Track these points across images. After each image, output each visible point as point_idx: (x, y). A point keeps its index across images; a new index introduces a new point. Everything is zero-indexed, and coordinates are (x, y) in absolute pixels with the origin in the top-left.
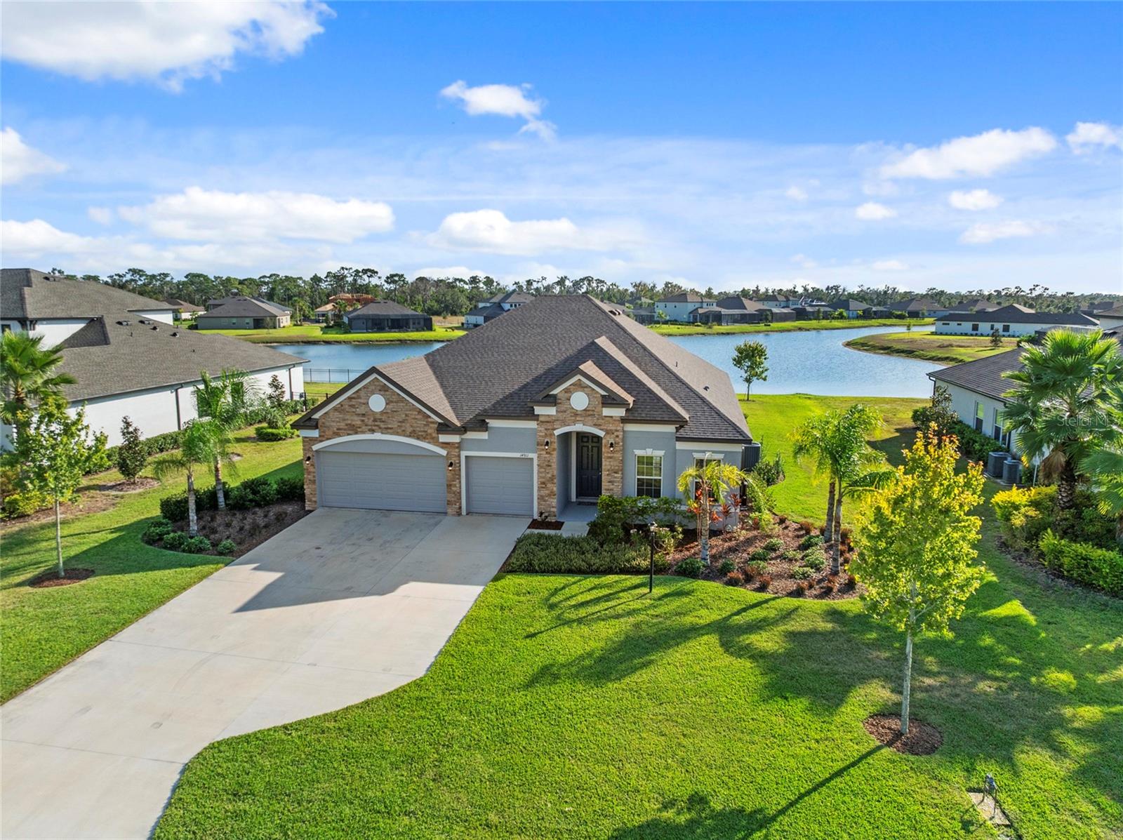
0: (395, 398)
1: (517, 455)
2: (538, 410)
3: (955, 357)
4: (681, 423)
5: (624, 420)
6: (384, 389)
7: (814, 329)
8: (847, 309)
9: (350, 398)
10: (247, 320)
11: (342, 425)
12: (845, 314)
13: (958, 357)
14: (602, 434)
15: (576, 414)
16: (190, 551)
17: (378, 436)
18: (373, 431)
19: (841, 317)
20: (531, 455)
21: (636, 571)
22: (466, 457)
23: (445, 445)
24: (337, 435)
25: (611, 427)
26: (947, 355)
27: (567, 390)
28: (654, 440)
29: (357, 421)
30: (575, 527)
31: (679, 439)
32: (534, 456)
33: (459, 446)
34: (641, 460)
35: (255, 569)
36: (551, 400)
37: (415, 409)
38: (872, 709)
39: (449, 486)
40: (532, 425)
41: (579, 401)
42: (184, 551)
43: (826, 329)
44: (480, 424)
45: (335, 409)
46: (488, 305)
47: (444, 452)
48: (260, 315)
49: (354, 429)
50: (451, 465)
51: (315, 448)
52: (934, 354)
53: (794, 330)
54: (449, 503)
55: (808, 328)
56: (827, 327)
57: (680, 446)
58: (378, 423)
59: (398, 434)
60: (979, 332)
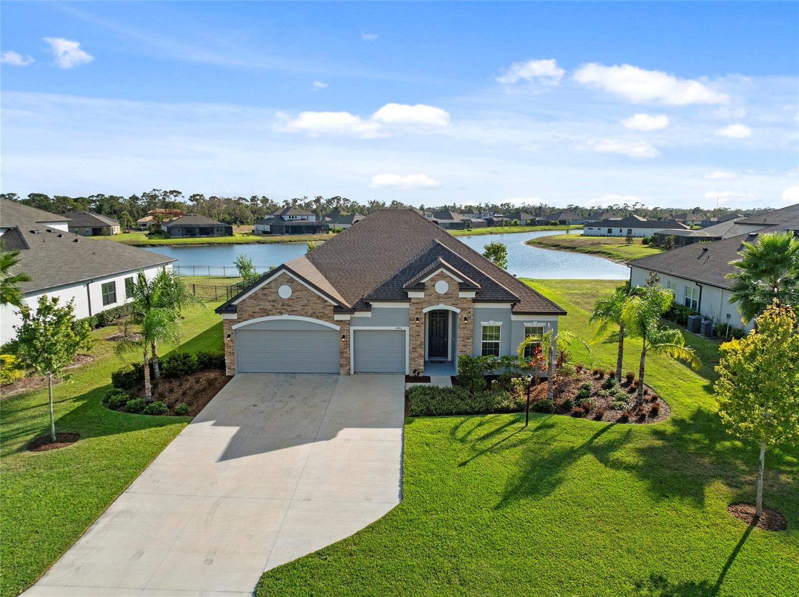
0: (299, 288)
1: (394, 328)
2: (411, 295)
3: (604, 251)
4: (515, 301)
5: (474, 301)
6: (290, 281)
7: (500, 233)
8: (520, 219)
9: (263, 289)
10: (87, 229)
11: (257, 309)
12: (518, 223)
13: (607, 251)
14: (458, 311)
15: (439, 297)
16: (152, 413)
17: (285, 317)
18: (281, 313)
19: (516, 224)
20: (403, 328)
21: (506, 410)
22: (354, 331)
23: (338, 322)
24: (252, 316)
25: (465, 306)
26: (599, 250)
27: (432, 280)
28: (494, 314)
29: (269, 306)
30: (441, 380)
31: (515, 313)
32: (407, 329)
33: (349, 323)
34: (485, 328)
35: (214, 425)
36: (420, 287)
37: (315, 295)
38: (728, 500)
39: (342, 353)
40: (405, 305)
41: (442, 287)
42: (146, 413)
43: (508, 233)
44: (365, 305)
45: (251, 297)
46: (273, 217)
47: (338, 328)
48: (98, 225)
49: (266, 313)
50: (344, 337)
51: (234, 327)
52: (589, 249)
53: (488, 234)
54: (341, 366)
55: (496, 232)
56: (508, 231)
57: (514, 318)
58: (285, 307)
59: (301, 315)
60: (612, 234)
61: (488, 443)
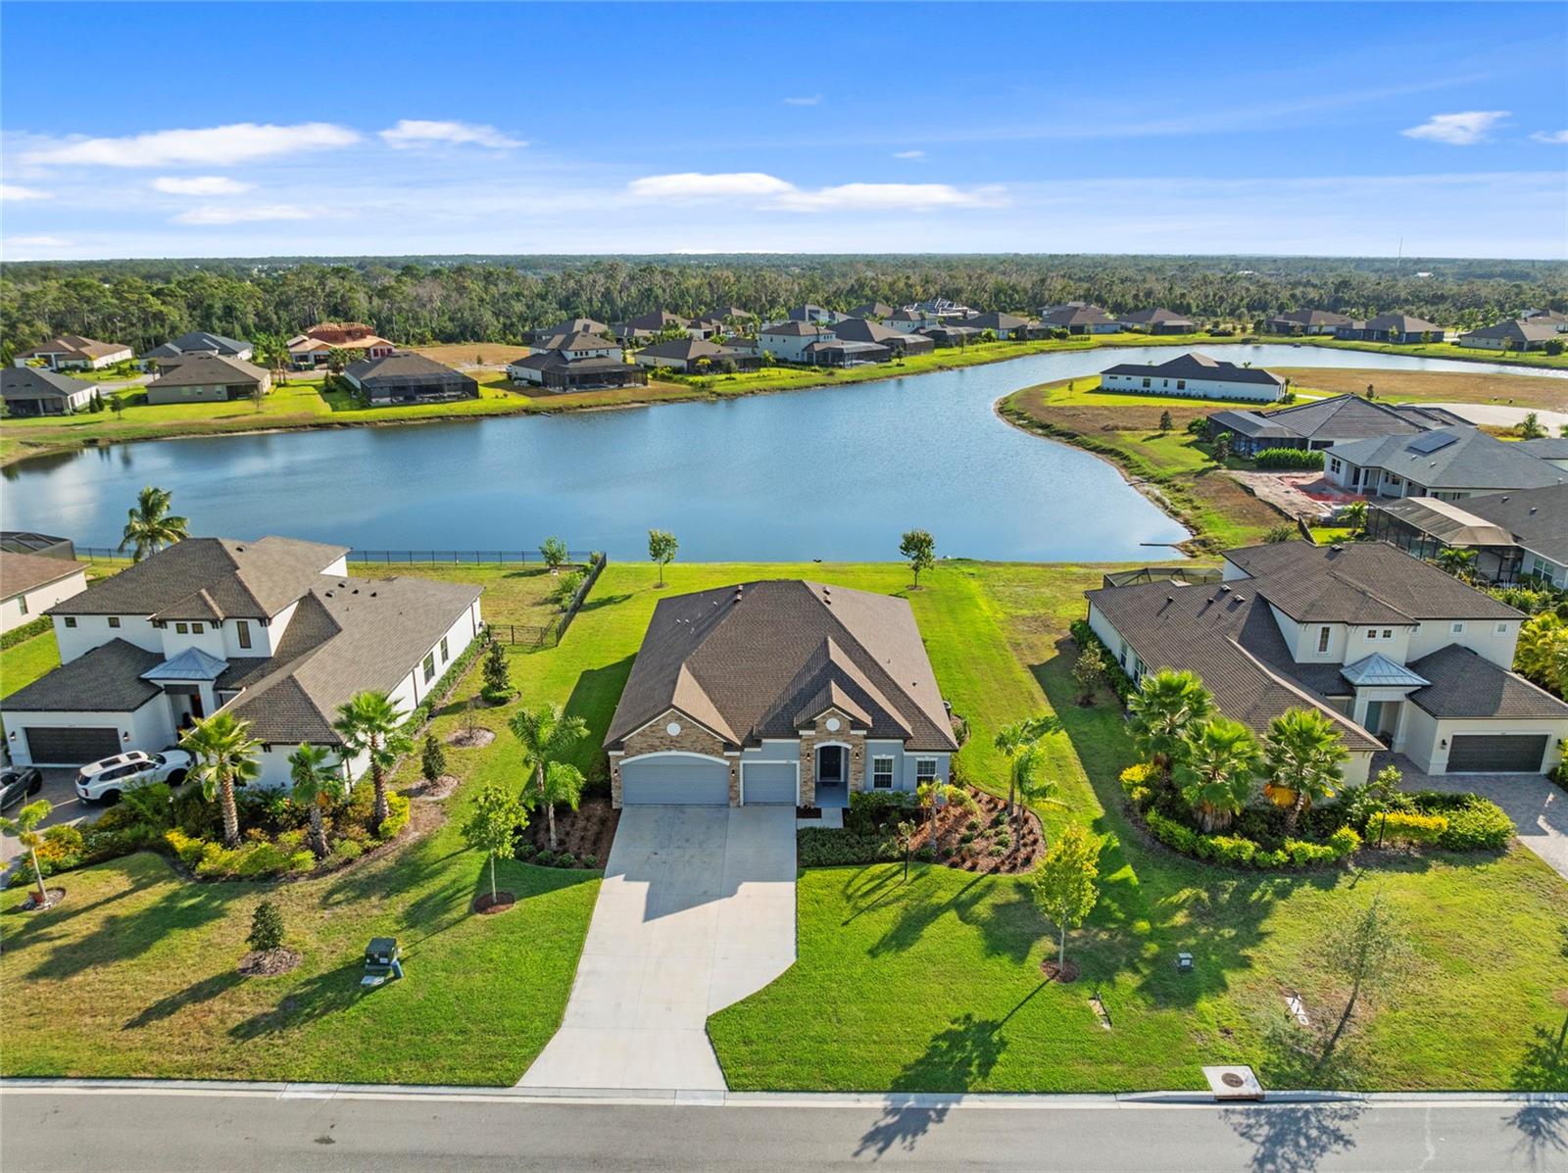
0: (688, 725)
1: (784, 762)
2: (801, 732)
4: (906, 737)
5: (866, 737)
6: (679, 719)
7: (958, 366)
8: (996, 327)
9: (651, 726)
10: (218, 388)
11: (645, 745)
12: (993, 335)
13: (1123, 450)
14: (850, 747)
15: (830, 733)
16: (564, 866)
17: (674, 753)
18: (670, 749)
19: (989, 338)
20: (794, 762)
21: (890, 860)
22: (744, 765)
23: (728, 758)
24: (640, 752)
25: (856, 742)
26: (1112, 446)
27: (823, 717)
28: (888, 749)
29: (657, 742)
30: (831, 819)
31: (906, 750)
32: (798, 762)
33: (739, 758)
34: (877, 761)
35: (625, 879)
36: (811, 725)
37: (705, 732)
38: (1044, 957)
39: (731, 786)
40: (798, 741)
41: (833, 724)
42: (557, 866)
43: (972, 365)
44: (754, 741)
45: (639, 734)
46: (545, 352)
47: (728, 763)
48: (237, 380)
49: (655, 749)
50: (733, 772)
51: (621, 763)
52: (1097, 442)
53: (934, 371)
54: (731, 798)
55: (950, 365)
56: (973, 361)
57: (906, 754)
58: (674, 743)
59: (690, 750)
60: (1151, 389)
61: (869, 900)
